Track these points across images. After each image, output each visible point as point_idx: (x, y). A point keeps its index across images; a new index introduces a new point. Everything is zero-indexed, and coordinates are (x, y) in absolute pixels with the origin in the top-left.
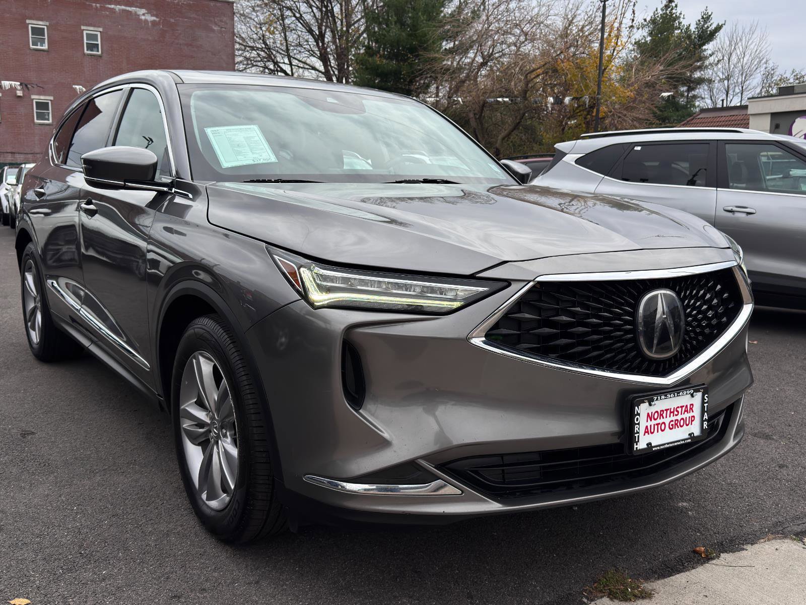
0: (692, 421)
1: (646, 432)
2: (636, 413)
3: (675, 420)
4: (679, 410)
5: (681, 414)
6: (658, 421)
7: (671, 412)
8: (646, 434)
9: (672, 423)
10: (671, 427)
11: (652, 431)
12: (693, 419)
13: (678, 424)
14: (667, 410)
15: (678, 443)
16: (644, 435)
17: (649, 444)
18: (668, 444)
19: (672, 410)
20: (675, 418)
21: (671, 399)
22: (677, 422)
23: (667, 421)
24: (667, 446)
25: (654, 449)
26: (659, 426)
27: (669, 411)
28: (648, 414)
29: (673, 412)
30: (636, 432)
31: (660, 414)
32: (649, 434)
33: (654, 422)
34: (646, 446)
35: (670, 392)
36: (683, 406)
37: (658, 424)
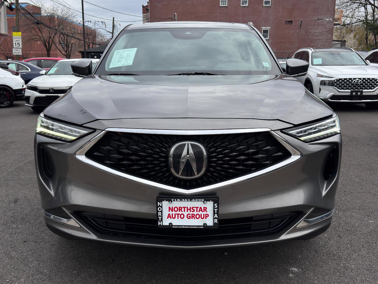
0: (206, 217)
1: (169, 216)
2: (158, 206)
3: (192, 214)
4: (195, 209)
5: (197, 211)
6: (178, 212)
7: (188, 209)
8: (169, 218)
9: (189, 215)
10: (189, 217)
11: (174, 217)
12: (207, 216)
13: (195, 217)
14: (184, 208)
15: (193, 227)
16: (168, 218)
17: (170, 224)
18: (184, 226)
19: (189, 208)
20: (191, 213)
21: (185, 202)
22: (193, 215)
23: (186, 213)
24: (183, 227)
25: (173, 227)
26: (179, 215)
27: (186, 209)
28: (170, 208)
29: (190, 209)
30: (159, 215)
31: (180, 209)
32: (171, 218)
33: (174, 213)
34: (168, 225)
35: (185, 198)
36: (198, 207)
37: (178, 214)
